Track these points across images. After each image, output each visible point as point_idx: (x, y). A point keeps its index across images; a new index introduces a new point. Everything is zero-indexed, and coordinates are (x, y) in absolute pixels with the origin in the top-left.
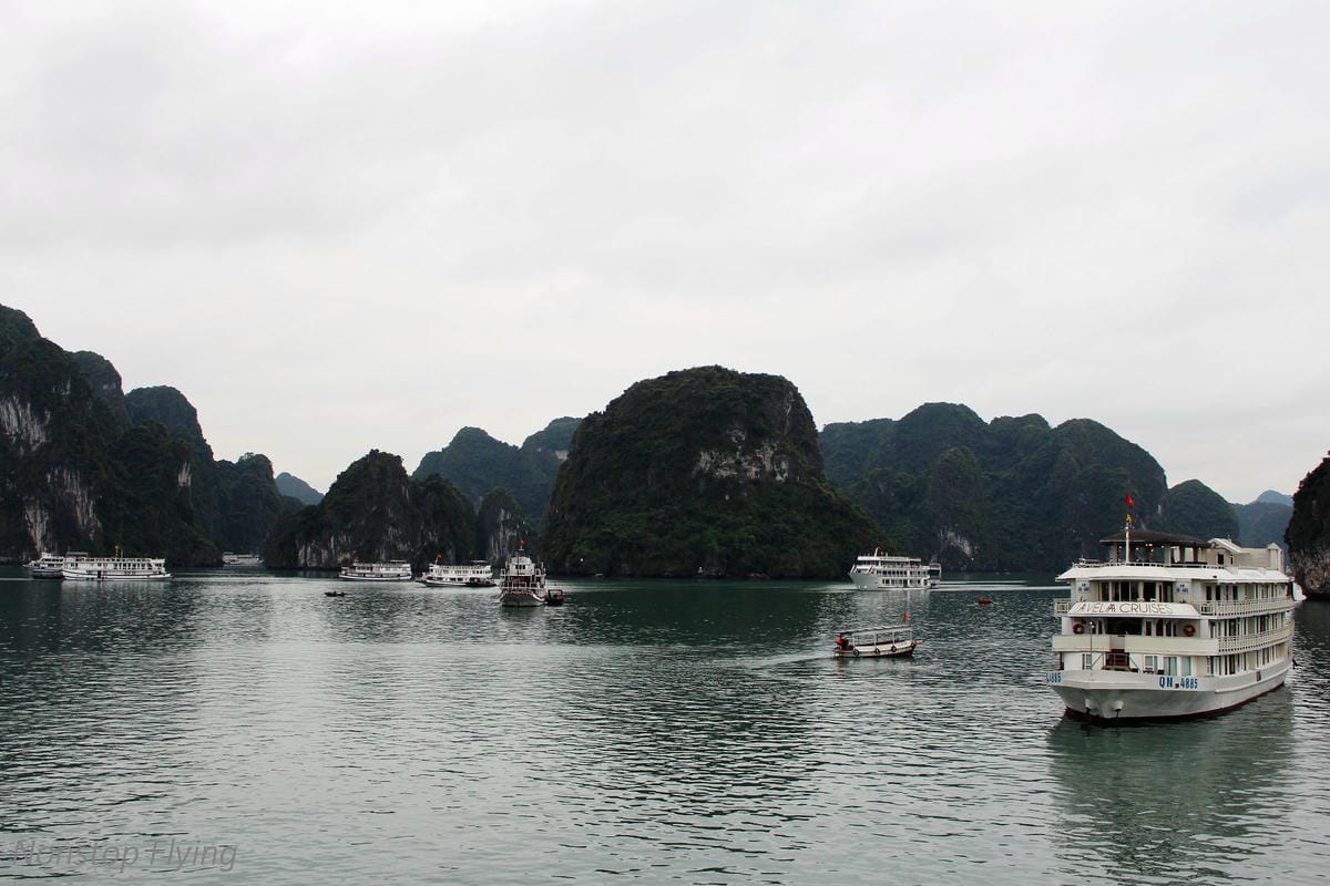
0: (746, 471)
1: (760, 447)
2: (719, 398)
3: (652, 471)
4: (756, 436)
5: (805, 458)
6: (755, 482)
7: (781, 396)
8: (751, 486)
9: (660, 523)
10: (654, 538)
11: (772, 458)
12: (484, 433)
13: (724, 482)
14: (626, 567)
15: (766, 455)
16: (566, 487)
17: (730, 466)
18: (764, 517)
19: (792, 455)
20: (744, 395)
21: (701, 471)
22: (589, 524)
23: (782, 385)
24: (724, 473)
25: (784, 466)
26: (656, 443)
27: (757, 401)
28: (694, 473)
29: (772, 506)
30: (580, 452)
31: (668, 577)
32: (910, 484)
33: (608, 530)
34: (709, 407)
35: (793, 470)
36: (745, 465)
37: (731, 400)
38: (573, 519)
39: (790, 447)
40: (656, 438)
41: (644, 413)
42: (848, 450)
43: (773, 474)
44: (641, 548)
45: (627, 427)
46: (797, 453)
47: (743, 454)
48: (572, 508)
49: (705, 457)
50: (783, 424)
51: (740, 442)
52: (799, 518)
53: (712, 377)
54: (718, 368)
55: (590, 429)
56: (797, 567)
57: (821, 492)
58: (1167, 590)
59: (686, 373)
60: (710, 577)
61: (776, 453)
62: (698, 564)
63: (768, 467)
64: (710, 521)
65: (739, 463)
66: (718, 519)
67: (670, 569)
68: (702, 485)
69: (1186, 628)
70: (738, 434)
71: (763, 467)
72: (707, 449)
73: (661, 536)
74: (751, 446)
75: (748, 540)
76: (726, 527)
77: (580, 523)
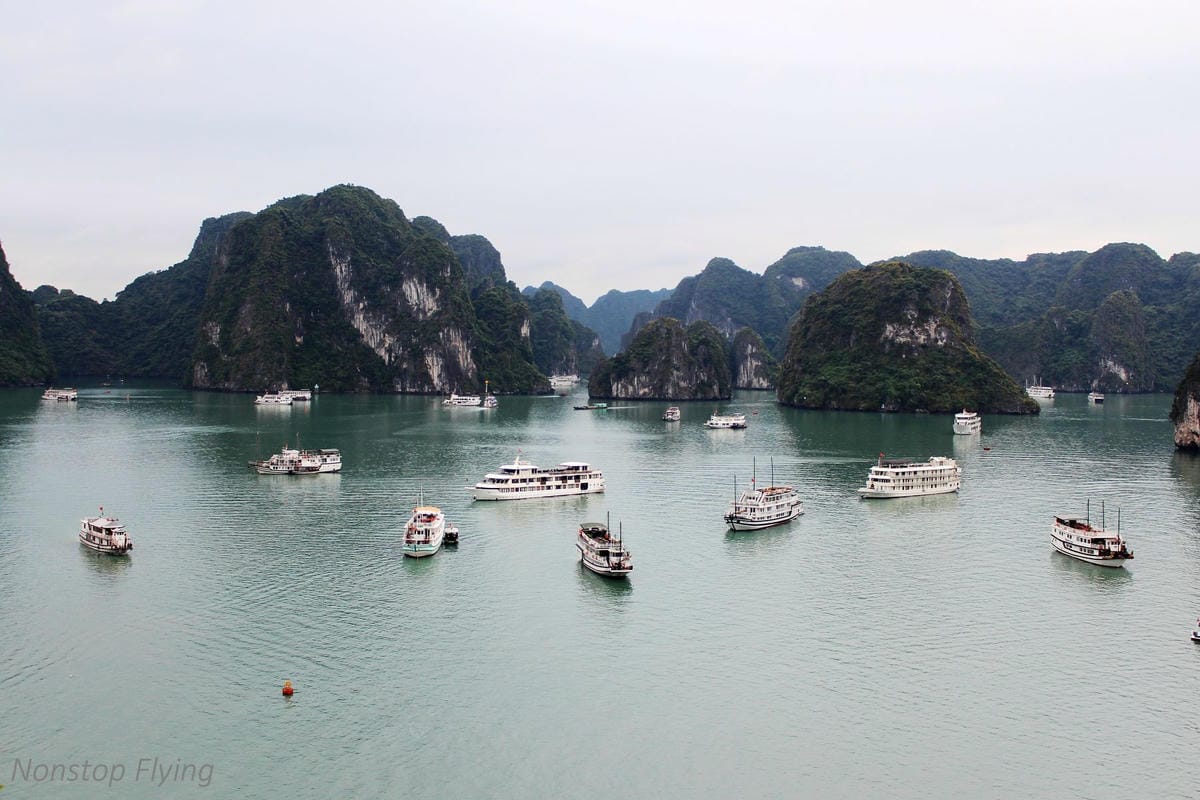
0: (917, 338)
1: (927, 321)
2: (900, 287)
3: (853, 337)
4: (924, 315)
5: (959, 328)
6: (924, 346)
7: (943, 286)
8: (921, 349)
9: (858, 375)
10: (852, 384)
11: (936, 330)
12: (731, 262)
13: (901, 345)
14: (834, 403)
15: (932, 327)
16: (795, 345)
17: (906, 335)
18: (928, 370)
19: (949, 327)
20: (918, 286)
21: (887, 338)
22: (810, 373)
23: (944, 278)
24: (903, 340)
25: (943, 335)
26: (857, 318)
27: (926, 290)
28: (882, 339)
29: (934, 364)
30: (805, 321)
31: (861, 411)
33: (823, 378)
34: (893, 294)
35: (951, 337)
36: (917, 334)
37: (908, 289)
38: (800, 368)
39: (948, 322)
40: (856, 314)
41: (850, 296)
43: (936, 340)
44: (844, 391)
45: (837, 306)
46: (953, 325)
47: (915, 327)
48: (799, 361)
49: (889, 328)
50: (944, 305)
51: (914, 318)
52: (952, 371)
53: (897, 270)
55: (812, 305)
56: (947, 406)
57: (968, 353)
60: (889, 412)
61: (938, 326)
62: (881, 403)
63: (933, 335)
64: (891, 373)
65: (912, 333)
66: (896, 372)
67: (863, 405)
68: (887, 348)
70: (911, 313)
71: (929, 335)
72: (891, 323)
73: (858, 383)
74: (921, 321)
75: (914, 387)
76: (901, 377)
77: (804, 371)
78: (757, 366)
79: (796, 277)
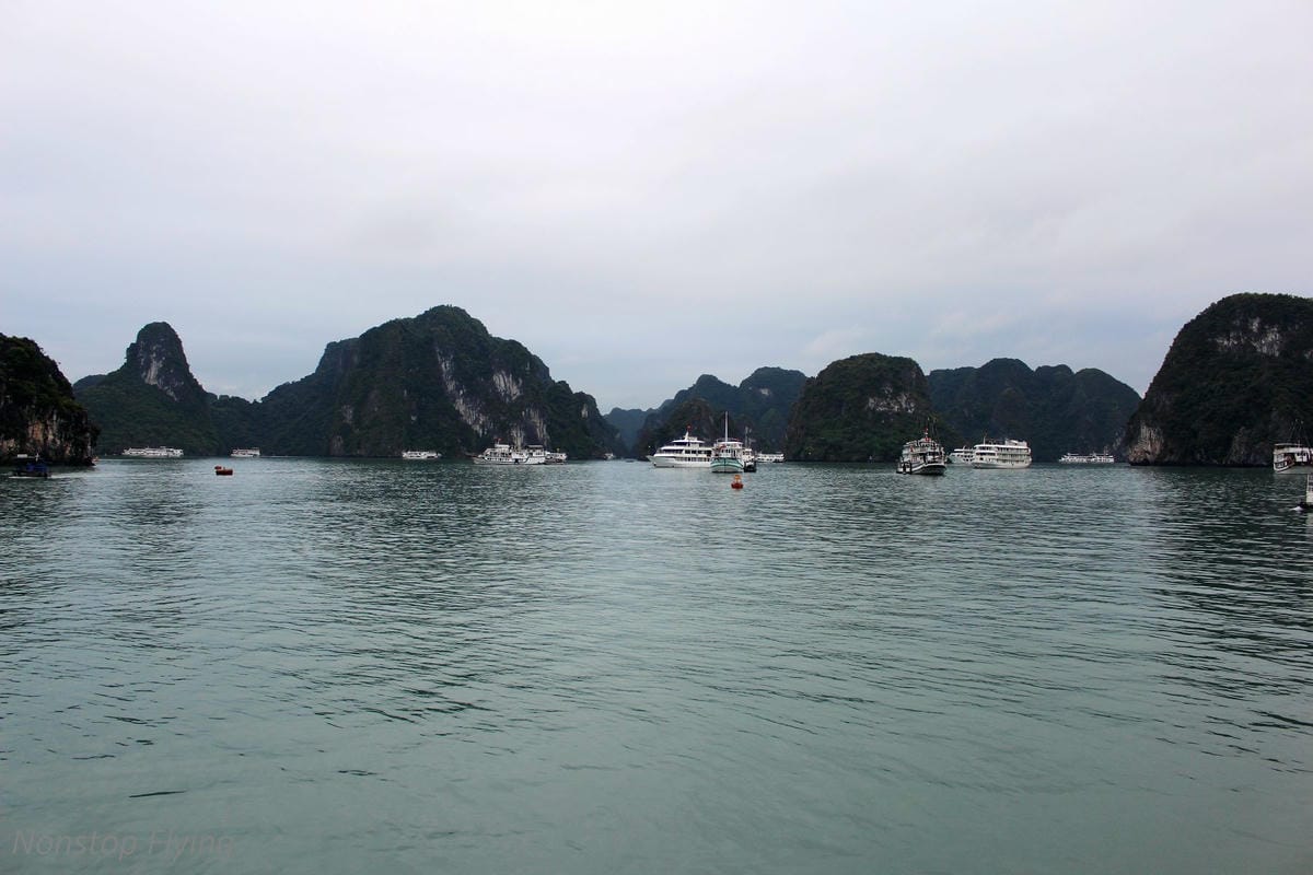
0: (892, 408)
1: (900, 395)
2: (878, 370)
3: (844, 408)
4: (898, 390)
5: (923, 401)
6: (898, 414)
7: (910, 369)
8: (895, 416)
9: (850, 435)
10: (846, 442)
11: (906, 402)
12: (715, 378)
13: (881, 414)
14: (832, 457)
15: (903, 399)
16: (799, 415)
17: (884, 406)
19: (916, 400)
20: (892, 369)
21: (869, 408)
22: (812, 435)
23: (910, 363)
24: (881, 409)
25: (912, 405)
26: (846, 394)
27: (898, 372)
28: (866, 409)
29: (907, 426)
33: (823, 438)
34: (873, 375)
35: (917, 408)
36: (892, 405)
37: (884, 371)
38: (803, 433)
39: (915, 395)
40: (845, 391)
41: (838, 378)
42: (945, 387)
43: (907, 409)
44: (841, 448)
45: (830, 386)
47: (891, 399)
48: (802, 427)
49: (871, 401)
50: (911, 384)
51: (890, 393)
53: (874, 359)
54: (877, 354)
55: (810, 386)
58: (990, 448)
59: (860, 357)
60: (876, 461)
61: (908, 399)
62: (869, 455)
63: (904, 406)
64: (875, 433)
65: (889, 404)
66: (879, 432)
67: (855, 457)
68: (870, 415)
69: (993, 454)
70: (888, 389)
71: (901, 406)
72: (873, 397)
73: (850, 441)
74: (895, 395)
75: (893, 443)
76: (882, 437)
77: (806, 434)
79: (763, 388)
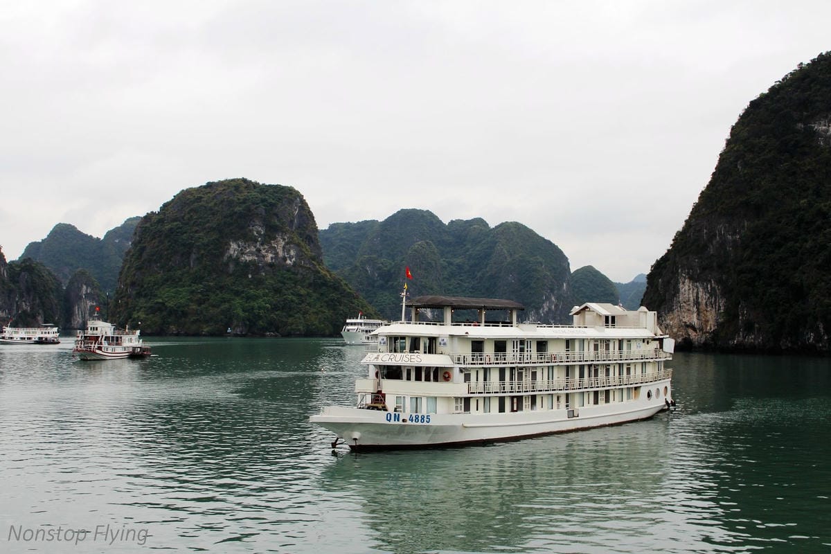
0: (264, 257)
1: (275, 238)
2: (245, 201)
3: (193, 256)
4: (272, 231)
5: (308, 247)
6: (271, 265)
7: (290, 202)
8: (268, 268)
9: (200, 296)
10: (194, 306)
11: (284, 247)
12: (73, 228)
13: (247, 265)
14: (173, 328)
15: (280, 244)
16: (129, 268)
17: (252, 253)
18: (277, 291)
19: (298, 245)
20: (263, 201)
21: (231, 256)
22: (145, 296)
23: (291, 194)
24: (248, 258)
25: (292, 253)
26: (197, 235)
27: (272, 205)
28: (225, 258)
29: (284, 284)
30: (139, 242)
31: (204, 335)
32: (389, 267)
33: (160, 300)
34: (237, 209)
35: (300, 256)
36: (263, 252)
37: (254, 204)
38: (134, 292)
39: (297, 239)
40: (196, 232)
41: (189, 213)
42: (346, 242)
43: (285, 259)
44: (185, 314)
45: (175, 223)
46: (303, 244)
47: (262, 244)
48: (133, 284)
49: (234, 246)
50: (292, 222)
51: (260, 235)
52: (303, 292)
53: (241, 186)
54: (244, 180)
55: (148, 225)
56: (301, 327)
57: (319, 273)
58: (432, 345)
59: (220, 183)
60: (236, 335)
61: (287, 244)
62: (228, 325)
63: (281, 254)
64: (237, 293)
65: (259, 251)
66: (243, 292)
67: (206, 330)
68: (232, 267)
70: (258, 229)
71: (277, 254)
72: (235, 240)
73: (200, 304)
74: (269, 238)
75: (264, 308)
76: (248, 298)
77: (139, 295)
78: (91, 306)
